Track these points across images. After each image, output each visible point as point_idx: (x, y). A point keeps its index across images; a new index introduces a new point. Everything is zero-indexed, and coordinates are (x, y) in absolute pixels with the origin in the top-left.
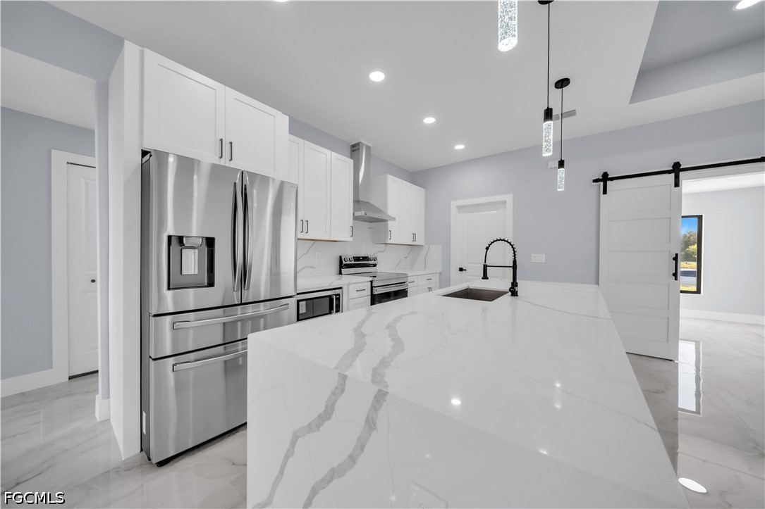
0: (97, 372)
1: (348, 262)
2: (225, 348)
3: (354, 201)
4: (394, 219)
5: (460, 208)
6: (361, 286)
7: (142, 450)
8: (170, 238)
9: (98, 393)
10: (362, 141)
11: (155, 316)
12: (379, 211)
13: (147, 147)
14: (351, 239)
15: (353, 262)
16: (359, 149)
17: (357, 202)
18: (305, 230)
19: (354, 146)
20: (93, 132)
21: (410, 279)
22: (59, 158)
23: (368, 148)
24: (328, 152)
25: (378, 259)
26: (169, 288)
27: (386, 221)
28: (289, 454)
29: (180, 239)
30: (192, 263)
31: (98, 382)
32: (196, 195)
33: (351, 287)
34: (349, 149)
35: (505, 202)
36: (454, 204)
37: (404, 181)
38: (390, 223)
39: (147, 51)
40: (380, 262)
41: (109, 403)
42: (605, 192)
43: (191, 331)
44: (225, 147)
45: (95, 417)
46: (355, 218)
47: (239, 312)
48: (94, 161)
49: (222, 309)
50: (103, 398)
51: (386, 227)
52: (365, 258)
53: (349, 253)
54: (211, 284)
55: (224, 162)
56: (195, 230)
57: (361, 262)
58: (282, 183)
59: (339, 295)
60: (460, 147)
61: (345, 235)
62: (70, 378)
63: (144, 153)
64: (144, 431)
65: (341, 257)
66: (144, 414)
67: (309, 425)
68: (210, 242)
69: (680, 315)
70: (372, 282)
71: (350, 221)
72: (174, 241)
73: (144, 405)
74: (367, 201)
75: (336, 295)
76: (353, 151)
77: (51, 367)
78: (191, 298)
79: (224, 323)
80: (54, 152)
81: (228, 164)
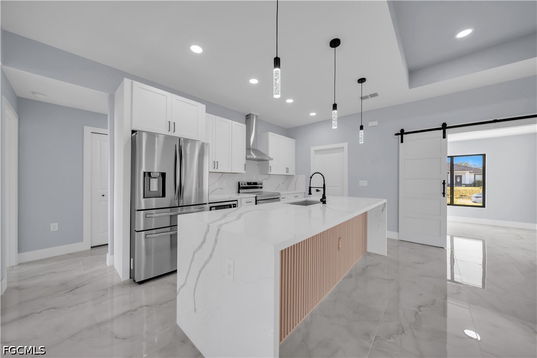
0: (107, 244)
1: (244, 186)
2: (171, 229)
3: (247, 149)
4: (272, 159)
5: (316, 151)
6: (249, 200)
7: (130, 278)
8: (145, 173)
9: (108, 253)
10: (252, 112)
11: (138, 210)
12: (263, 154)
13: (134, 129)
14: (245, 172)
15: (247, 186)
16: (250, 118)
17: (248, 149)
18: (216, 167)
19: (247, 116)
20: (107, 115)
21: (282, 196)
22: (88, 130)
23: (257, 116)
24: (230, 121)
25: (263, 184)
26: (144, 198)
27: (267, 160)
28: (192, 260)
29: (149, 174)
30: (155, 185)
31: (108, 249)
32: (156, 147)
33: (243, 200)
34: (245, 118)
35: (343, 148)
36: (313, 149)
37: (280, 135)
38: (270, 162)
39: (135, 82)
40: (264, 185)
41: (114, 257)
42: (402, 142)
43: (154, 219)
44: (171, 125)
45: (106, 265)
46: (247, 159)
47: (179, 210)
48: (107, 131)
49: (169, 209)
50: (111, 255)
51: (268, 164)
52: (255, 183)
53: (245, 180)
54: (164, 195)
55: (171, 133)
56: (156, 169)
57: (252, 186)
58: (203, 143)
59: (235, 204)
60: (313, 114)
61: (240, 169)
62: (92, 247)
63: (133, 132)
64: (132, 268)
65: (239, 183)
66: (132, 259)
67: (199, 247)
68: (163, 175)
69: (448, 220)
70: (256, 197)
71: (244, 161)
72: (146, 174)
73: (132, 255)
74: (256, 148)
75: (234, 205)
76: (247, 118)
77: (83, 241)
78: (154, 202)
79: (171, 216)
80: (85, 127)
81: (173, 134)
